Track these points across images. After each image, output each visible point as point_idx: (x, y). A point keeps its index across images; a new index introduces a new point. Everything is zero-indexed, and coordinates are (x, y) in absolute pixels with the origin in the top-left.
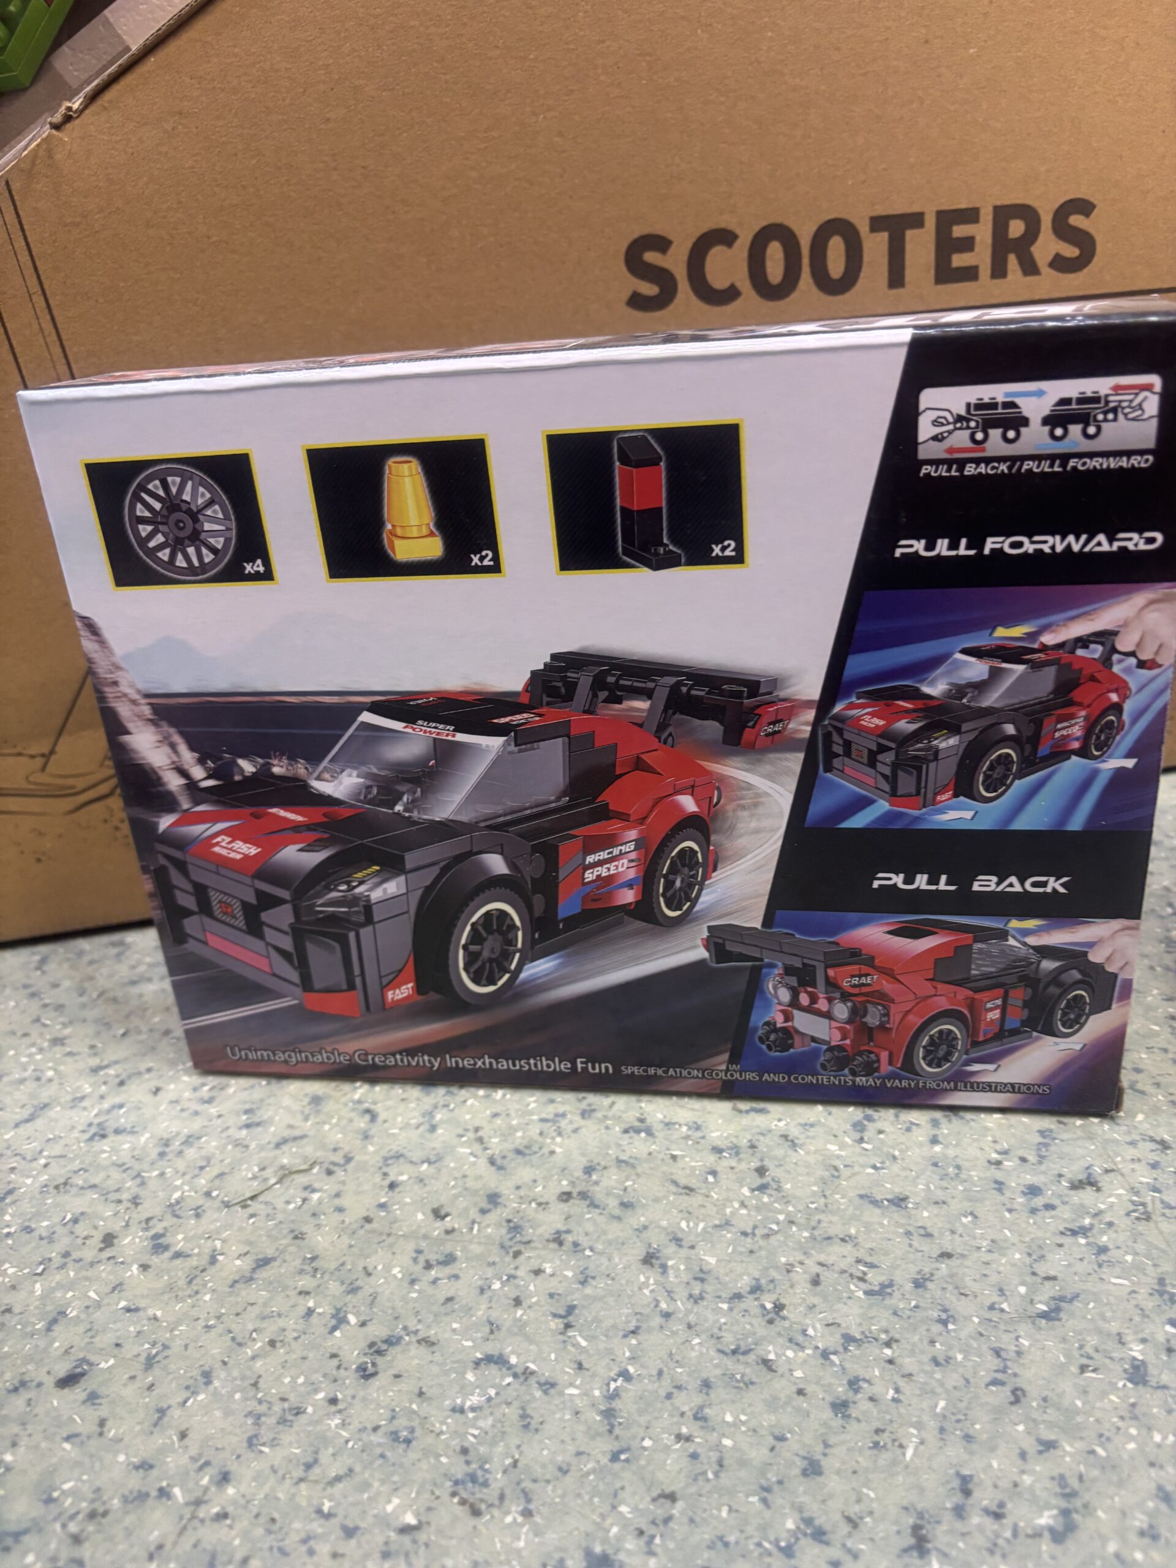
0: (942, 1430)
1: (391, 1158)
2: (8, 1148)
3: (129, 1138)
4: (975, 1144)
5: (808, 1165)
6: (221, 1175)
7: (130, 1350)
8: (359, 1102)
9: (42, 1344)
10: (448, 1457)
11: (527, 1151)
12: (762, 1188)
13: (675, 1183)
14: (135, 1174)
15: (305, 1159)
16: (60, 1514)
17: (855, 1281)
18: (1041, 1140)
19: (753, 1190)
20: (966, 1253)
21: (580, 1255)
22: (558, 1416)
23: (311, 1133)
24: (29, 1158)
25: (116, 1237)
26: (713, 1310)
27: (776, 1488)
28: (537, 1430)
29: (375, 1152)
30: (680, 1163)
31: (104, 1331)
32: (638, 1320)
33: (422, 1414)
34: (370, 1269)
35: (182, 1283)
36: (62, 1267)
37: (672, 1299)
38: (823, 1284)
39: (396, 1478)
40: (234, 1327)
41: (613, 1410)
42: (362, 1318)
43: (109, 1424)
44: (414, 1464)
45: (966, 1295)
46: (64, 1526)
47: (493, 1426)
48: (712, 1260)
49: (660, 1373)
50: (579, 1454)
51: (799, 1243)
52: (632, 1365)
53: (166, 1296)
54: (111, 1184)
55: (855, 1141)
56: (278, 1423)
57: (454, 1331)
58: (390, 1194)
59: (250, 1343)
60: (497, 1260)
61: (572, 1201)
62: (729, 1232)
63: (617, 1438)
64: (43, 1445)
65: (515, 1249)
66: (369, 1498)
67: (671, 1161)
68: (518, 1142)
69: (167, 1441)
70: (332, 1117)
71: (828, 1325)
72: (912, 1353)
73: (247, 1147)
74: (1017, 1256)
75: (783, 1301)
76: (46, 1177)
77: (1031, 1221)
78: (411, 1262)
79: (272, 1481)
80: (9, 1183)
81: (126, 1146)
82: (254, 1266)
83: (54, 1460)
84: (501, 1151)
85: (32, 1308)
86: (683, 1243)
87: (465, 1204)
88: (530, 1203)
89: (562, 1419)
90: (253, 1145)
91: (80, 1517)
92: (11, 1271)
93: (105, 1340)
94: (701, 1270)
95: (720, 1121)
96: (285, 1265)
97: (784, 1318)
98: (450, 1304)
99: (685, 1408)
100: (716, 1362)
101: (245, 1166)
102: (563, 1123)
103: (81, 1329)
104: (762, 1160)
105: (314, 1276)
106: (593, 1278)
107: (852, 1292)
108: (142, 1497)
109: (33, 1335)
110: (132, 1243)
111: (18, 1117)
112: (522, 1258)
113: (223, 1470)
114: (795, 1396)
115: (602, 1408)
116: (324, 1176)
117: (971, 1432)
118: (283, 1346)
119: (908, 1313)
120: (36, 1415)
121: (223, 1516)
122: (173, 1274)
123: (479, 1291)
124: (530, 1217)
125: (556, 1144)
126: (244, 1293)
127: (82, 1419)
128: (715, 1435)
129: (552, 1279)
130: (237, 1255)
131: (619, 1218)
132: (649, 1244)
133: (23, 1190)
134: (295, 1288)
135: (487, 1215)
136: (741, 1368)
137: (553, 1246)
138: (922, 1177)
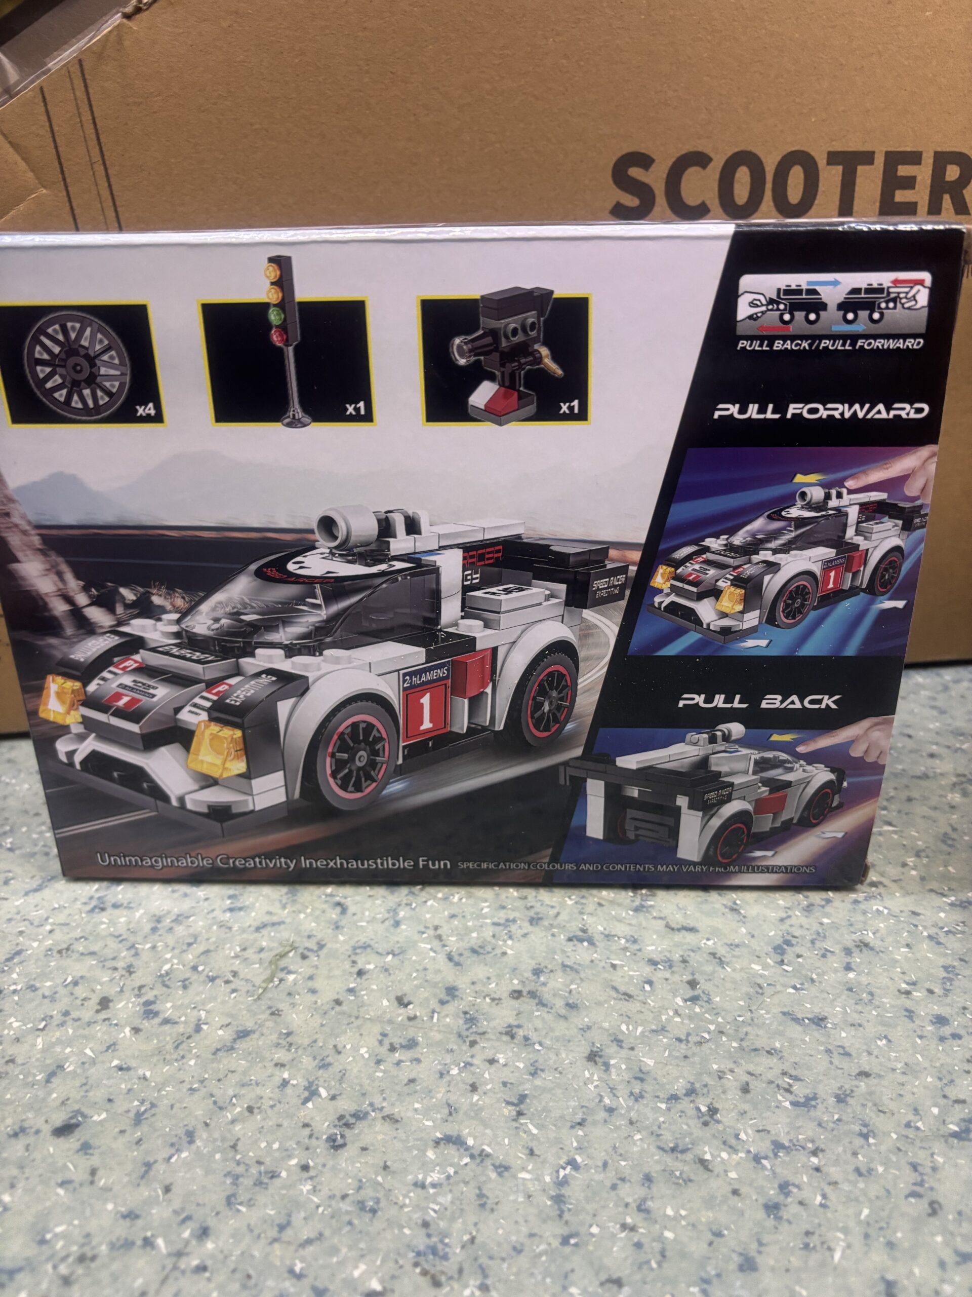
0: (866, 1236)
1: (359, 948)
2: (18, 913)
3: (125, 912)
4: (885, 974)
5: (734, 982)
6: (207, 952)
7: (121, 1106)
9: (41, 1094)
10: (410, 1228)
11: (481, 951)
12: (694, 999)
13: (615, 989)
14: (129, 944)
15: (283, 944)
16: (53, 1255)
17: (781, 1091)
18: (945, 975)
19: (686, 1001)
20: (883, 1073)
21: (531, 1049)
22: (512, 1198)
23: (288, 920)
24: (36, 923)
25: (112, 1001)
26: (652, 1108)
27: (715, 1280)
28: (492, 1210)
29: (344, 941)
30: (619, 973)
31: (98, 1086)
32: (584, 1113)
33: (387, 1186)
34: (340, 1047)
35: (170, 1047)
36: (62, 1024)
37: (614, 1095)
38: (752, 1092)
39: (362, 1245)
40: (215, 1092)
41: (563, 1196)
42: (332, 1092)
43: (100, 1173)
44: (379, 1233)
45: (884, 1113)
46: (55, 1267)
47: (452, 1202)
48: (651, 1062)
49: (605, 1165)
50: (532, 1235)
51: (729, 1052)
52: (579, 1154)
53: (155, 1059)
54: (109, 953)
55: (775, 962)
56: (255, 1184)
57: (416, 1110)
58: (358, 979)
59: (230, 1108)
60: (455, 1047)
61: (522, 998)
62: (665, 1037)
63: (567, 1222)
64: (39, 1188)
65: (472, 1039)
66: (338, 1263)
67: (611, 969)
68: (473, 942)
69: (153, 1193)
70: (307, 907)
71: (758, 1131)
72: (836, 1163)
73: (230, 928)
74: (929, 1079)
75: (717, 1105)
76: (51, 942)
77: (941, 1048)
78: (377, 1044)
79: (247, 1239)
80: (17, 944)
81: (122, 920)
82: (235, 1036)
83: (48, 1204)
84: (458, 949)
85: (34, 1060)
86: (624, 1045)
87: (426, 995)
88: (485, 998)
89: (515, 1201)
90: (235, 928)
91: (71, 1259)
92: (16, 1025)
93: (98, 1095)
94: (641, 1070)
95: (655, 937)
96: (263, 1038)
97: (718, 1122)
98: (412, 1085)
99: (629, 1200)
100: (656, 1158)
101: (228, 945)
102: (513, 928)
103: (78, 1083)
104: (693, 974)
105: (289, 1050)
106: (542, 1070)
107: (780, 1102)
108: (128, 1245)
109: (34, 1085)
110: (125, 1007)
111: (28, 887)
112: (477, 1047)
113: (204, 1225)
114: (730, 1195)
115: (553, 1193)
116: (299, 959)
117: (893, 1239)
118: (260, 1113)
119: (831, 1125)
120: (34, 1160)
121: (202, 1268)
122: (161, 1038)
123: (438, 1075)
124: (485, 1011)
125: (507, 946)
126: (225, 1061)
127: (75, 1167)
128: (657, 1226)
129: (505, 1069)
130: (219, 1026)
131: (565, 1018)
132: (593, 1043)
133: (29, 952)
134: (272, 1060)
135: (446, 1006)
136: (680, 1165)
137: (506, 1038)
138: (839, 1000)
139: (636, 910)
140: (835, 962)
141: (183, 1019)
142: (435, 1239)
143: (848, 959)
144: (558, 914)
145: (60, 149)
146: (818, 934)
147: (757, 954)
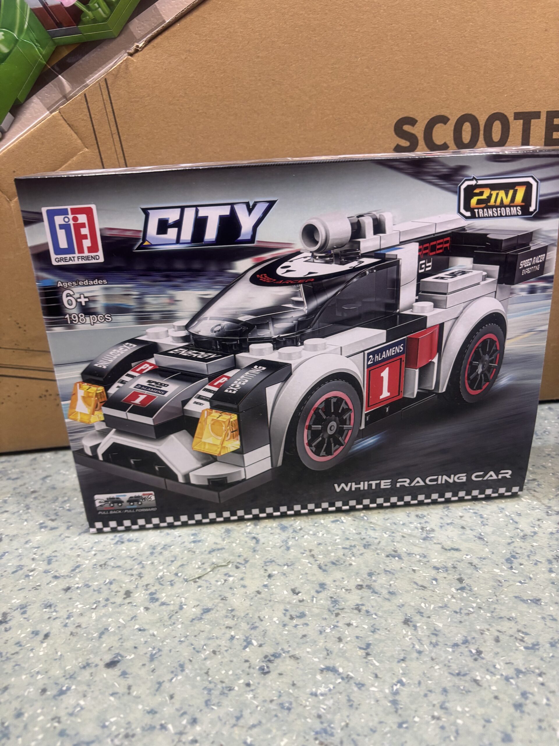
1: (268, 562)
2: (76, 545)
3: (135, 544)
5: (485, 579)
6: (182, 565)
7: (142, 650)
8: (249, 533)
9: (97, 644)
10: (311, 719)
11: (337, 563)
12: (462, 589)
13: (416, 583)
14: (139, 562)
15: (225, 560)
16: (110, 734)
17: (518, 641)
19: (458, 590)
21: (370, 618)
22: (367, 701)
23: (227, 547)
25: (131, 593)
26: (444, 651)
28: (357, 708)
29: (259, 559)
30: (418, 574)
31: (128, 639)
32: (404, 654)
33: (296, 695)
34: (262, 617)
35: (166, 618)
36: (105, 606)
37: (422, 644)
38: (501, 642)
39: (284, 728)
40: (193, 642)
41: (397, 700)
42: (260, 643)
43: (133, 688)
44: (293, 721)
46: (112, 741)
47: (333, 704)
48: (441, 625)
49: (420, 683)
50: (381, 722)
51: (486, 619)
52: (404, 677)
53: (158, 625)
54: (128, 566)
55: (508, 568)
56: (221, 694)
57: (308, 652)
58: (269, 580)
59: (203, 652)
60: (327, 617)
61: (363, 589)
62: (447, 611)
63: (400, 715)
65: (336, 612)
66: (271, 738)
67: (413, 572)
68: (332, 558)
69: (163, 699)
70: (237, 540)
71: (507, 663)
72: (553, 680)
73: (194, 552)
75: (481, 649)
76: (95, 560)
78: (282, 615)
79: (219, 724)
80: (77, 562)
81: (134, 548)
82: (202, 612)
83: (105, 706)
84: (324, 562)
85: (91, 625)
86: (424, 615)
87: (308, 588)
88: (342, 589)
89: (369, 703)
90: (197, 552)
91: (121, 736)
92: (80, 606)
93: (129, 644)
94: (435, 630)
95: (436, 554)
96: (218, 613)
97: (483, 658)
98: (305, 638)
99: (435, 702)
100: (449, 679)
101: (194, 562)
102: (355, 550)
103: (117, 638)
104: (460, 575)
105: (233, 619)
106: (378, 630)
107: (518, 647)
108: (152, 728)
109: (92, 639)
110: (140, 596)
111: (80, 530)
112: (340, 616)
113: (194, 717)
114: (493, 699)
115: (391, 699)
116: (234, 569)
118: (220, 654)
119: (548, 659)
120: (95, 682)
121: (195, 741)
122: (161, 613)
123: (319, 633)
124: (342, 596)
125: (352, 560)
126: (198, 626)
127: (119, 685)
128: (453, 717)
129: (357, 629)
130: (193, 606)
131: (389, 600)
132: (406, 614)
133: (84, 566)
134: (224, 625)
135: (320, 594)
136: (462, 683)
137: (356, 612)
138: (547, 589)
139: (424, 539)
140: (544, 567)
141: (172, 602)
142: (325, 725)
143: (550, 566)
144: (380, 542)
145: (95, 127)
146: (531, 552)
147: (497, 563)
